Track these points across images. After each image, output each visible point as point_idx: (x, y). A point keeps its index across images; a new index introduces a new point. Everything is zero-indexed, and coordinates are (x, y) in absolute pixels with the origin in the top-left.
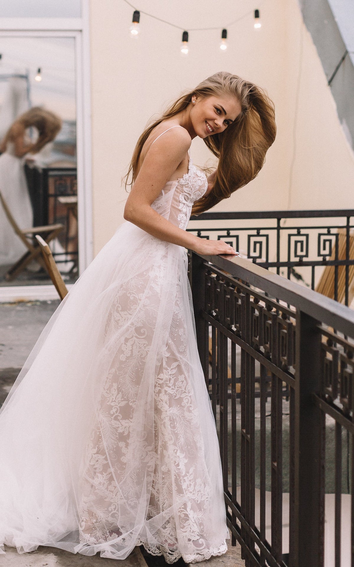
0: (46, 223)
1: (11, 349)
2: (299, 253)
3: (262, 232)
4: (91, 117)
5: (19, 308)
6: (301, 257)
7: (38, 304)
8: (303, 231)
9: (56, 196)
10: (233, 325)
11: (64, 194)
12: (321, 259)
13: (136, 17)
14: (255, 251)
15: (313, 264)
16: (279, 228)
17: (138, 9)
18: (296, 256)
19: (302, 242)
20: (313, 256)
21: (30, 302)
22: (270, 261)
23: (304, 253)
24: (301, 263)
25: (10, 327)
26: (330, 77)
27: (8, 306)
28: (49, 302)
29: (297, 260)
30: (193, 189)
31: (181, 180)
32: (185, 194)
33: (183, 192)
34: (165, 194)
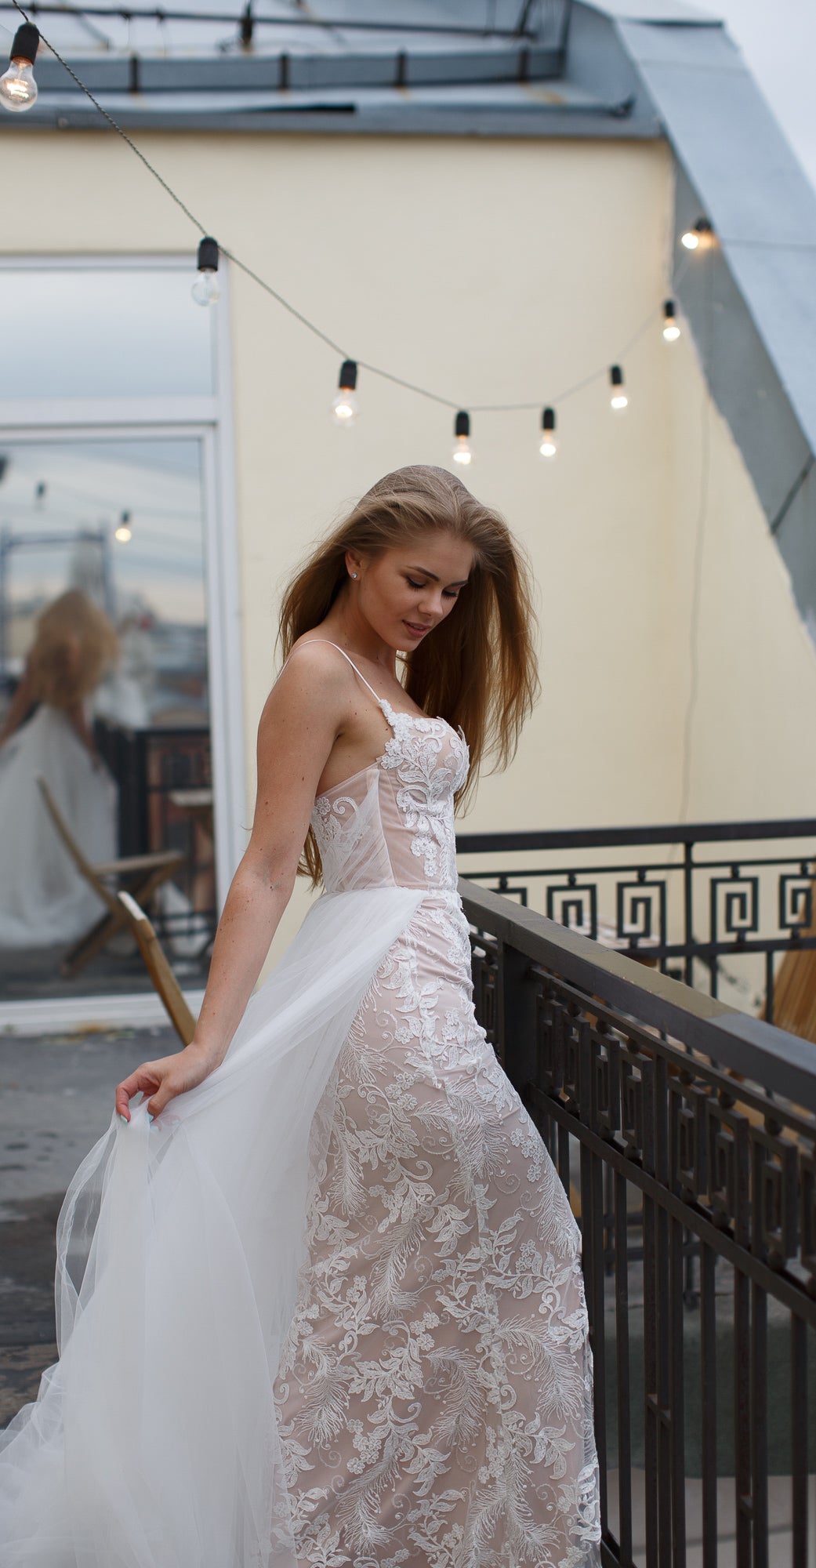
0: (144, 849)
1: (71, 1144)
2: (737, 922)
3: (651, 876)
4: (240, 614)
5: (88, 1047)
6: (742, 931)
7: (131, 1036)
8: (744, 872)
9: (165, 788)
10: (616, 1131)
11: (183, 785)
12: (786, 934)
13: (348, 375)
14: (634, 920)
15: (768, 947)
16: (688, 866)
17: (353, 357)
18: (729, 928)
19: (742, 897)
20: (769, 929)
21: (112, 1031)
22: (670, 942)
23: (747, 922)
24: (741, 946)
25: (69, 1092)
26: (774, 516)
27: (62, 1042)
28: (155, 1033)
29: (732, 937)
30: (424, 768)
31: (384, 759)
32: (409, 787)
33: (400, 785)
34: (358, 805)
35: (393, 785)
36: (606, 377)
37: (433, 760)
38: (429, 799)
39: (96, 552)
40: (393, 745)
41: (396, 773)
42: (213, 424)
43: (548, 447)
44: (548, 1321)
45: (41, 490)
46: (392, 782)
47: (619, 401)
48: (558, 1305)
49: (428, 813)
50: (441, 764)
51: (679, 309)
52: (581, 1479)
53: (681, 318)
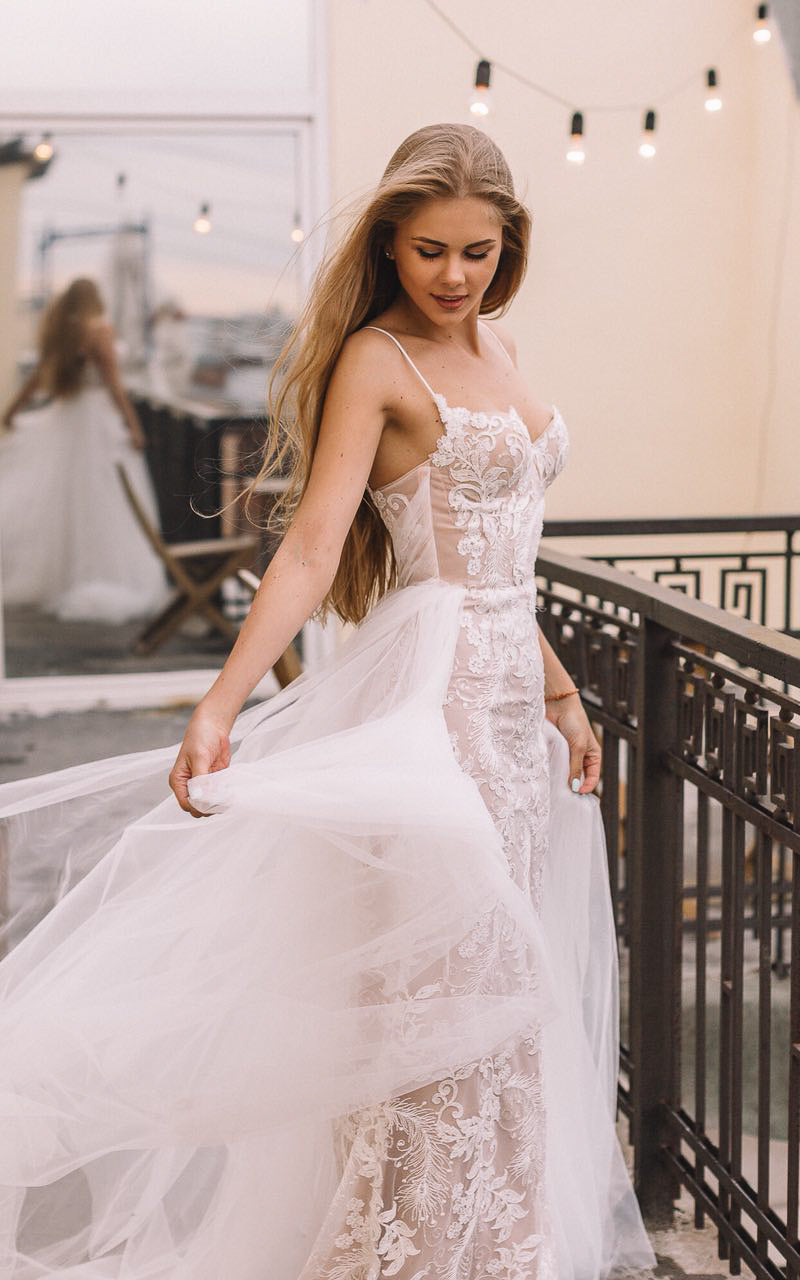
30: (476, 467)
31: (436, 457)
32: (461, 486)
33: (453, 483)
34: (410, 500)
35: (446, 483)
36: (703, 80)
37: (485, 459)
38: (483, 498)
39: (136, 243)
40: (445, 443)
41: (449, 473)
42: (309, 119)
43: (647, 149)
44: (439, 1113)
45: (121, 180)
46: (444, 481)
47: (714, 104)
48: (453, 1099)
49: (482, 510)
50: (493, 462)
51: (771, 12)
52: (525, 1246)
53: (771, 20)
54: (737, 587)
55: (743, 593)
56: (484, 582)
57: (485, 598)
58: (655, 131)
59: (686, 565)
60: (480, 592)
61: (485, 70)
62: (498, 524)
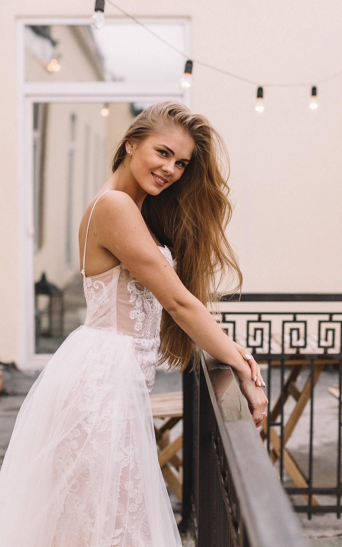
33: (130, 279)
34: (105, 286)
35: (126, 278)
49: (143, 296)
54: (327, 330)
55: (330, 333)
56: (143, 335)
57: (143, 344)
58: (317, 96)
59: (299, 318)
60: (141, 340)
61: (189, 65)
62: (152, 305)
